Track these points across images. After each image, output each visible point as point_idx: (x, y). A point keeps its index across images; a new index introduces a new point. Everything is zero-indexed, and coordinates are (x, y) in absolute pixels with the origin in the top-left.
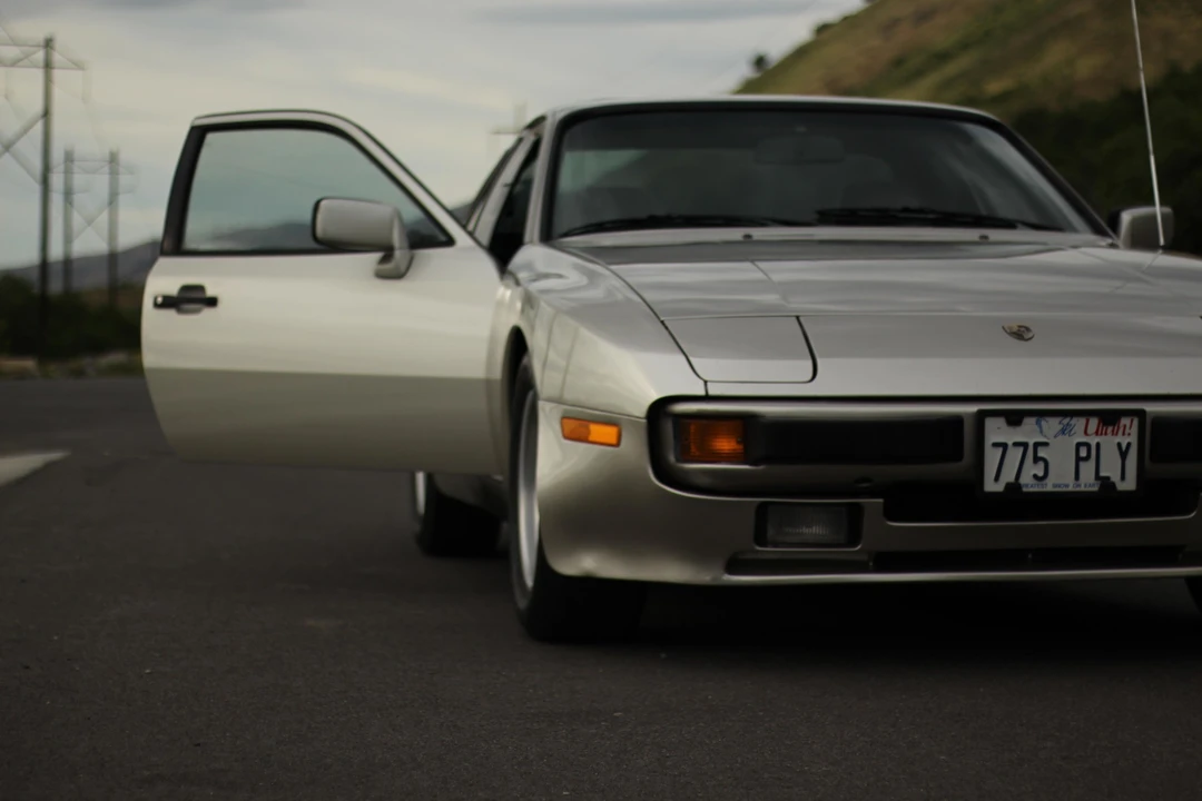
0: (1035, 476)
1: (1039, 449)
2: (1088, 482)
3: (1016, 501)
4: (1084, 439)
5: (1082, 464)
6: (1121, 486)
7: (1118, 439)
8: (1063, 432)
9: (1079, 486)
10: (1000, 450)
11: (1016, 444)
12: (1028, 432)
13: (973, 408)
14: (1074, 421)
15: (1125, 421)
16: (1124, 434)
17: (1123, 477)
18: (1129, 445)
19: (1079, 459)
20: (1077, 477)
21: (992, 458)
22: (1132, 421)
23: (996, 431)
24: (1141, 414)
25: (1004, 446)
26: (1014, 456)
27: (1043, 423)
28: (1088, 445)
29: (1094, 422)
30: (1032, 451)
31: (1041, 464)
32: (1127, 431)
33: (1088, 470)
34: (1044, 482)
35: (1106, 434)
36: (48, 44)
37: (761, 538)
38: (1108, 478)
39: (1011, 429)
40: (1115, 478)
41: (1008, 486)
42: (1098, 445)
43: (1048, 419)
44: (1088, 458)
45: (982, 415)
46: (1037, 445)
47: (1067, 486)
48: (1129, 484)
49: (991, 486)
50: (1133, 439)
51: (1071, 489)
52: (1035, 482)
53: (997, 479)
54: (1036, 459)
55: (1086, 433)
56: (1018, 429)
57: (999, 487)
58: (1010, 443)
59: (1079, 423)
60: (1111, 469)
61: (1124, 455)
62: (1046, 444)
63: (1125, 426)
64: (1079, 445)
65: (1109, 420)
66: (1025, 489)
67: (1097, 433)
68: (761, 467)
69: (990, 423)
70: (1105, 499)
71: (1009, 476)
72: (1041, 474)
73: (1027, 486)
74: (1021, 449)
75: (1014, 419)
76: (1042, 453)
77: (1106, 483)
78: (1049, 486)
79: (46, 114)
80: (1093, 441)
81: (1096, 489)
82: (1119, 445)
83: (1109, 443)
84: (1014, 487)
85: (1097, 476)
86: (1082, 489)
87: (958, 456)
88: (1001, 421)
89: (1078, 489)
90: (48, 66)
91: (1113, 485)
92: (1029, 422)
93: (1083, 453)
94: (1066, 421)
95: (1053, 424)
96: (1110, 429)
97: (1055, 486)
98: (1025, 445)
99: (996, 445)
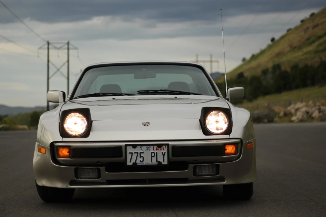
0: (140, 161)
1: (141, 154)
2: (154, 162)
3: (135, 167)
4: (153, 151)
5: (152, 158)
6: (163, 163)
7: (162, 151)
8: (147, 149)
9: (152, 163)
10: (131, 154)
11: (135, 153)
12: (138, 150)
13: (124, 144)
14: (150, 147)
15: (164, 147)
16: (163, 150)
17: (164, 161)
18: (165, 153)
19: (152, 156)
20: (151, 161)
21: (129, 156)
22: (166, 147)
23: (130, 150)
24: (168, 145)
25: (132, 153)
26: (135, 156)
27: (142, 147)
28: (154, 153)
29: (155, 147)
30: (140, 155)
31: (142, 158)
32: (164, 149)
33: (154, 159)
34: (143, 162)
35: (159, 150)
36: (68, 43)
37: (77, 176)
38: (160, 161)
39: (134, 149)
40: (162, 161)
41: (134, 163)
42: (157, 153)
43: (143, 146)
44: (154, 156)
45: (126, 145)
46: (140, 153)
47: (149, 163)
48: (166, 163)
49: (129, 163)
50: (166, 151)
51: (150, 164)
52: (140, 162)
53: (130, 162)
54: (141, 157)
55: (153, 150)
56: (135, 149)
57: (131, 164)
58: (133, 152)
59: (152, 147)
60: (160, 159)
61: (164, 155)
62: (143, 153)
63: (164, 148)
64: (152, 153)
65: (159, 146)
66: (138, 164)
67: (156, 150)
68: (73, 159)
69: (128, 148)
70: (159, 167)
71: (133, 161)
72: (142, 160)
73: (138, 163)
74: (136, 154)
75: (134, 146)
76: (142, 155)
77: (159, 163)
78: (144, 163)
79: (68, 61)
80: (155, 152)
81: (157, 164)
82: (162, 153)
83: (160, 152)
84: (135, 164)
85: (157, 161)
86: (153, 164)
87: (121, 156)
88: (131, 147)
89: (152, 164)
90: (68, 49)
91: (161, 163)
92: (138, 147)
93: (153, 155)
94: (148, 147)
95: (145, 148)
96: (160, 149)
97: (145, 163)
98: (137, 153)
99: (130, 153)
